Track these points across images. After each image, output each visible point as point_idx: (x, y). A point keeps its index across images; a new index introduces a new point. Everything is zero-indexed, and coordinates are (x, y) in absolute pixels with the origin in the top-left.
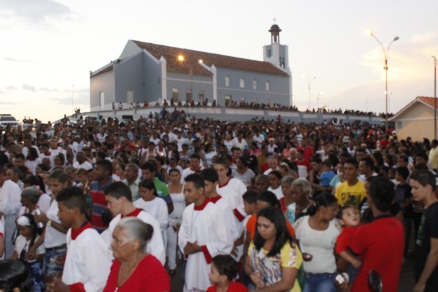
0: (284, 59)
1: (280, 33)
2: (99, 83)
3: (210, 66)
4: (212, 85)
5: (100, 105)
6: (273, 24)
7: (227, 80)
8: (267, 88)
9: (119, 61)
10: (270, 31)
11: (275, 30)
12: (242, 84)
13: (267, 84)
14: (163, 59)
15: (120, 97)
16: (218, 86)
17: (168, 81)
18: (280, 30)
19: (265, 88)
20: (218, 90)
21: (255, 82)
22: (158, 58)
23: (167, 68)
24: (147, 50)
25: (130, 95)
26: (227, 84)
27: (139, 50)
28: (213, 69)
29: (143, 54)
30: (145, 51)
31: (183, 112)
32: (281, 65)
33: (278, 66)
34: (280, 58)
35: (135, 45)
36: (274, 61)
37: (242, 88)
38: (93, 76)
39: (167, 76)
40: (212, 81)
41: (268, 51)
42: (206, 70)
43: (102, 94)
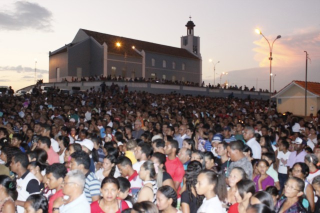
0: (196, 47)
1: (194, 28)
2: (55, 61)
3: (141, 51)
4: (142, 65)
5: (56, 77)
6: (189, 20)
7: (153, 60)
8: (183, 69)
9: (71, 45)
10: (186, 26)
11: (190, 25)
12: (164, 65)
13: (183, 65)
14: (105, 45)
15: (72, 71)
16: (146, 66)
17: (108, 61)
18: (195, 26)
19: (182, 68)
20: (146, 69)
21: (174, 63)
22: (102, 44)
23: (108, 52)
24: (94, 37)
25: (79, 70)
26: (153, 65)
27: (87, 37)
28: (143, 53)
29: (90, 40)
30: (92, 38)
32: (194, 51)
33: (192, 52)
34: (194, 46)
35: (84, 32)
36: (189, 48)
37: (164, 68)
38: (52, 55)
39: (108, 57)
40: (142, 62)
41: (185, 40)
42: (138, 53)
43: (58, 69)
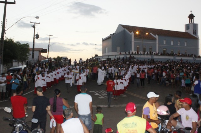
0: (195, 30)
1: (194, 18)
2: (106, 43)
3: (155, 35)
4: (156, 44)
5: (106, 53)
6: (191, 13)
7: (165, 41)
9: (113, 34)
10: (188, 17)
11: (191, 17)
12: (172, 43)
13: (185, 43)
15: (114, 50)
16: (159, 44)
17: (134, 42)
18: (194, 16)
19: (185, 45)
20: (159, 46)
21: (179, 42)
22: (131, 32)
23: (134, 37)
25: (118, 48)
26: (164, 43)
27: (123, 29)
28: (157, 37)
29: (124, 31)
30: (125, 29)
31: (133, 57)
32: (193, 34)
33: (192, 34)
34: (193, 30)
35: (121, 26)
36: (191, 32)
37: (172, 45)
38: (104, 40)
39: (134, 40)
40: (156, 42)
41: (187, 27)
42: (154, 37)
43: (107, 48)
